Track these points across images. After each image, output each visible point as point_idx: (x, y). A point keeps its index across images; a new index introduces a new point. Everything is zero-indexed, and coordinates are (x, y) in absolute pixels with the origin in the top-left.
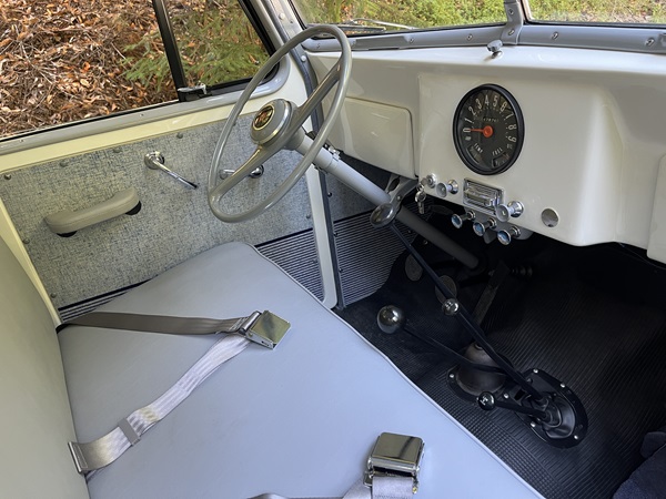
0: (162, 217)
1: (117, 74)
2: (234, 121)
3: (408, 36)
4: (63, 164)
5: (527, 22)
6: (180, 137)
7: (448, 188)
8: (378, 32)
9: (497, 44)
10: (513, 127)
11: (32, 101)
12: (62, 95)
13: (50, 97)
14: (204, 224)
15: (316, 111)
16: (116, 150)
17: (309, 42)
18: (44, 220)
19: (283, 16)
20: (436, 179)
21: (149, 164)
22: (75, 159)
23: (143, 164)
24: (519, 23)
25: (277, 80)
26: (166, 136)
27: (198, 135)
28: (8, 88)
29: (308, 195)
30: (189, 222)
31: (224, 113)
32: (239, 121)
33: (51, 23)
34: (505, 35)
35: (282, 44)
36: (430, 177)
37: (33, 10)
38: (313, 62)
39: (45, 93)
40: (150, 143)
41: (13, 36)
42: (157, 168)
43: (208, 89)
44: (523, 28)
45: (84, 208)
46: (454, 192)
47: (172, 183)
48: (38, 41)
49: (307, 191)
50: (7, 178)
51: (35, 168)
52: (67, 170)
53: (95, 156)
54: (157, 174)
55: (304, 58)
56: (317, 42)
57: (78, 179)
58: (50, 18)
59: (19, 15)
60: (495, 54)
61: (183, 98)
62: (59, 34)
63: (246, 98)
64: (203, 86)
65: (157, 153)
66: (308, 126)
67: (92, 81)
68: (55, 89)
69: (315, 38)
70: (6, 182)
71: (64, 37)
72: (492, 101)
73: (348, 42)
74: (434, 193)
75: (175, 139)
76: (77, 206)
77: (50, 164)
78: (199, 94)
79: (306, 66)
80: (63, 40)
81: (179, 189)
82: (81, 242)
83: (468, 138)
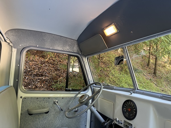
0: (52, 116)
1: (50, 85)
2: (75, 97)
3: (115, 88)
4: (37, 98)
5: (138, 89)
6: (63, 98)
7: (120, 122)
8: (109, 86)
9: (132, 92)
10: (134, 110)
11: (30, 87)
12: (37, 87)
13: (34, 87)
14: (61, 121)
15: (93, 98)
16: (49, 98)
17: (94, 85)
18: (28, 110)
19: (90, 79)
20: (118, 120)
21: (54, 103)
22: (40, 98)
23: (53, 102)
24: (136, 89)
25: (86, 91)
26: (60, 97)
27: (67, 99)
28: (26, 83)
29: (87, 120)
30: (58, 119)
31: (73, 95)
32: (76, 98)
33: (41, 72)
34: (133, 91)
35: (89, 84)
36: (116, 119)
37: (38, 69)
38: (94, 89)
39: (33, 86)
40: (56, 98)
41: (32, 73)
42: (56, 104)
43: (72, 90)
44: (137, 90)
45: (37, 109)
46: (121, 124)
47: (57, 108)
48: (36, 75)
49: (87, 119)
50: (25, 98)
51: (32, 98)
52: (38, 100)
53: (44, 98)
54: (55, 105)
55: (93, 88)
56: (96, 86)
57: (39, 102)
58: (41, 71)
59: (35, 69)
60: (131, 94)
61: (66, 90)
62: (41, 74)
63: (79, 93)
64: (71, 89)
65: (57, 101)
66: (90, 101)
67: (44, 85)
68: (36, 85)
69: (96, 85)
70: (25, 99)
71: (42, 75)
72: (130, 103)
73: (102, 87)
74: (117, 123)
75: (62, 99)
76: (36, 108)
77: (35, 98)
78: (69, 90)
79: (93, 90)
80: (42, 76)
81: (58, 110)
82: (32, 117)
83: (125, 111)
